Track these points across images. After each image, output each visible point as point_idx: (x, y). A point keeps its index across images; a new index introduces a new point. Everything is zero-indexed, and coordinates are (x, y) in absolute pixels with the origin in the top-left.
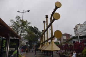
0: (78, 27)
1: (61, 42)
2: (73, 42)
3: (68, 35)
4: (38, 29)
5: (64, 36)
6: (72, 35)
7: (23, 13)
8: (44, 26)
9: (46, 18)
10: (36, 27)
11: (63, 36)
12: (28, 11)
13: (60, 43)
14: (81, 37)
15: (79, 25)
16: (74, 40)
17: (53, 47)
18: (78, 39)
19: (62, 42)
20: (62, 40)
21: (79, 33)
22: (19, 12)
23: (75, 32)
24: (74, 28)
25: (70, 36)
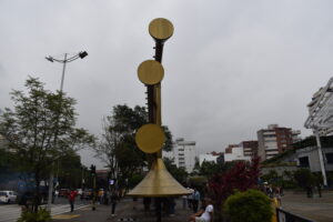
2: (300, 159)
3: (282, 133)
5: (267, 139)
6: (298, 132)
7: (65, 62)
11: (266, 136)
12: (83, 55)
16: (302, 153)
22: (51, 59)
24: (311, 105)
25: (294, 138)
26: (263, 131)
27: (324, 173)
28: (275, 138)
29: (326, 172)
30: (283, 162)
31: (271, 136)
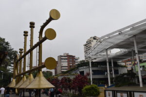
0: (92, 43)
1: (56, 72)
2: (80, 72)
3: (71, 58)
4: (7, 43)
5: (63, 61)
6: (78, 58)
8: (25, 42)
9: (30, 27)
10: (4, 39)
13: (54, 74)
14: (94, 64)
15: (95, 38)
16: (81, 69)
17: (42, 82)
18: (89, 67)
19: (59, 72)
20: (59, 69)
21: (91, 56)
23: (86, 52)
24: (85, 45)
25: (76, 61)
26: (61, 56)
27: (91, 79)
28: (67, 61)
29: (93, 79)
30: (72, 73)
31: (65, 59)
